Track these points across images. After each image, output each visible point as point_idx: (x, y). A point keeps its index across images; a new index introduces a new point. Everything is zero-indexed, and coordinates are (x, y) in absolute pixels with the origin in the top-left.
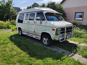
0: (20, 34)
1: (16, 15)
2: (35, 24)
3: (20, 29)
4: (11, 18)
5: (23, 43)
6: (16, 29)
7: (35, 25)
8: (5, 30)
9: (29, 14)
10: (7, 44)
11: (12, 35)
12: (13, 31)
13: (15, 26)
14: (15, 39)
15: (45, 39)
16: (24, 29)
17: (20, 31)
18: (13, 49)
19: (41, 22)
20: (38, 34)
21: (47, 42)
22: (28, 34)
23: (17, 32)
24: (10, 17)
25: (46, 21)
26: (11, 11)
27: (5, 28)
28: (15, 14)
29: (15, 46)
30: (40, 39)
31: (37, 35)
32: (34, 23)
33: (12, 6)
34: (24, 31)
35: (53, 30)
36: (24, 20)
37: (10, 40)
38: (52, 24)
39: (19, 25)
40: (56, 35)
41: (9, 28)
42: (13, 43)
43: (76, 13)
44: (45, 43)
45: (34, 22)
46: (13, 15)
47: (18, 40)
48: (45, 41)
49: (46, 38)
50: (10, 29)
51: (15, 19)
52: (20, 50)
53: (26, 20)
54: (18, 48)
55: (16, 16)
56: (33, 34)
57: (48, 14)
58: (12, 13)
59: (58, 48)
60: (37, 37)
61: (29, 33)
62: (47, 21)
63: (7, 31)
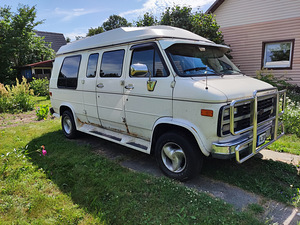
0: (68, 131)
1: (49, 59)
2: (128, 92)
3: (65, 111)
4: (33, 72)
5: (83, 170)
6: (52, 111)
7: (126, 97)
8: (12, 116)
9: (101, 52)
10: (17, 177)
11: (39, 135)
12: (41, 118)
13: (49, 98)
14: (47, 154)
15: (169, 151)
16: (82, 112)
17: (69, 121)
18: (40, 200)
19: (149, 83)
20: (138, 132)
21: (182, 165)
22: (99, 130)
23: (56, 123)
24: (30, 68)
25: (171, 78)
26: (32, 46)
27: (11, 109)
28: (48, 55)
29: (51, 185)
30: (148, 151)
31: (135, 136)
32: (120, 89)
33: (35, 28)
34: (83, 119)
35: (207, 113)
36: (82, 77)
37: (30, 161)
38: (197, 89)
39: (62, 97)
40: (219, 135)
41: (24, 107)
42: (40, 173)
43: (264, 44)
44: (171, 169)
45: (123, 83)
46: (38, 59)
47: (63, 157)
48: (170, 161)
49: (174, 147)
50: (29, 112)
51: (48, 73)
52: (71, 203)
53: (91, 76)
54: (62, 196)
55: (50, 64)
56: (120, 132)
57: (178, 50)
58: (36, 52)
59: (227, 185)
60: (137, 141)
61: (102, 127)
62: (178, 78)
63: (18, 120)
